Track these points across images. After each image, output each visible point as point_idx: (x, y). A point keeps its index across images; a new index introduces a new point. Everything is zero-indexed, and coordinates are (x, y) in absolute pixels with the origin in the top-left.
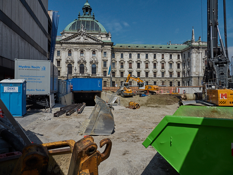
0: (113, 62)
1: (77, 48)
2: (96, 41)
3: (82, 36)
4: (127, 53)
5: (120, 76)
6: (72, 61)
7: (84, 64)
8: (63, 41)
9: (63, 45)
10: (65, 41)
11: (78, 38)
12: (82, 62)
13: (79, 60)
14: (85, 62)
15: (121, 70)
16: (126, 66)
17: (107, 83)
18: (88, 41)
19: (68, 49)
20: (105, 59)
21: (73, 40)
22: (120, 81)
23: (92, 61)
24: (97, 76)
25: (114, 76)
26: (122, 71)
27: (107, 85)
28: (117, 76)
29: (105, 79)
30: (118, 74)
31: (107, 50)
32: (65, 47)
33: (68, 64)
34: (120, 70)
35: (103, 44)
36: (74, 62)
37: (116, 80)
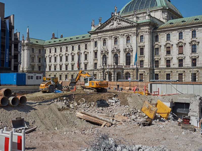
0: (156, 47)
1: (111, 35)
2: (129, 23)
3: (116, 21)
4: (176, 32)
5: (166, 66)
6: (106, 51)
7: (118, 53)
8: (98, 30)
9: (99, 34)
10: (100, 29)
11: (111, 24)
12: (115, 51)
13: (112, 49)
14: (119, 51)
15: (167, 57)
16: (174, 51)
17: (144, 77)
18: (122, 25)
19: (103, 38)
20: (141, 44)
21: (108, 27)
22: (165, 73)
23: (126, 49)
24: (131, 67)
25: (157, 66)
26: (168, 59)
27: (144, 79)
28: (161, 67)
29: (141, 71)
30: (163, 64)
31: (144, 33)
32: (100, 37)
33: (103, 54)
34: (165, 57)
35: (138, 26)
36: (108, 53)
37: (160, 72)
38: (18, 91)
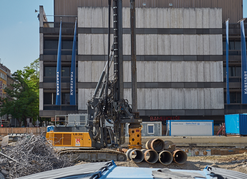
38: (243, 145)
